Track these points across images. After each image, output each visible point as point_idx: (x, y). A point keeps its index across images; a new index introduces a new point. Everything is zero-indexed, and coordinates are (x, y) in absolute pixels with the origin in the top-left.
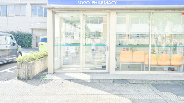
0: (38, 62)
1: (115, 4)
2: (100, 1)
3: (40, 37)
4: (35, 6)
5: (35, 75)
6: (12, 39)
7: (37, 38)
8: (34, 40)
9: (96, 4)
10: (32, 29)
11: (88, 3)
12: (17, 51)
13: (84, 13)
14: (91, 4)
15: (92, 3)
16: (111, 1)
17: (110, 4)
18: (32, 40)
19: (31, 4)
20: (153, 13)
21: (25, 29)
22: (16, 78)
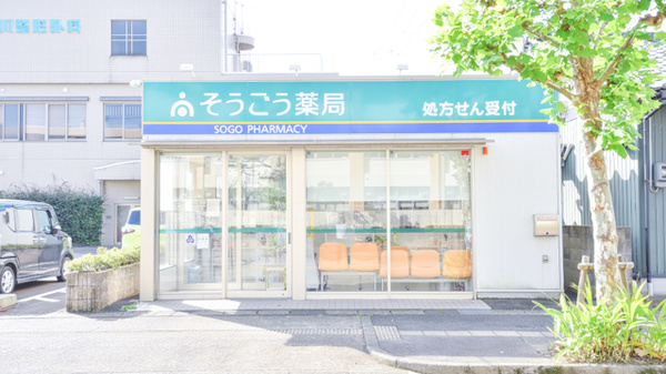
0: (116, 272)
1: (301, 133)
2: (268, 126)
3: (129, 207)
4: (117, 106)
5: (110, 303)
6: (50, 216)
7: (118, 212)
8: (109, 217)
9: (257, 132)
10: (104, 182)
11: (239, 129)
12: (60, 252)
13: (230, 153)
14: (245, 132)
15: (249, 130)
16: (293, 126)
17: (289, 133)
18: (104, 218)
19: (102, 99)
20: (391, 152)
21: (81, 182)
22: (65, 309)
